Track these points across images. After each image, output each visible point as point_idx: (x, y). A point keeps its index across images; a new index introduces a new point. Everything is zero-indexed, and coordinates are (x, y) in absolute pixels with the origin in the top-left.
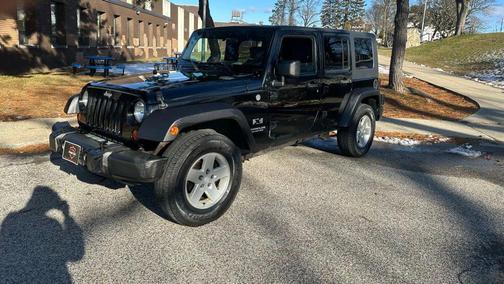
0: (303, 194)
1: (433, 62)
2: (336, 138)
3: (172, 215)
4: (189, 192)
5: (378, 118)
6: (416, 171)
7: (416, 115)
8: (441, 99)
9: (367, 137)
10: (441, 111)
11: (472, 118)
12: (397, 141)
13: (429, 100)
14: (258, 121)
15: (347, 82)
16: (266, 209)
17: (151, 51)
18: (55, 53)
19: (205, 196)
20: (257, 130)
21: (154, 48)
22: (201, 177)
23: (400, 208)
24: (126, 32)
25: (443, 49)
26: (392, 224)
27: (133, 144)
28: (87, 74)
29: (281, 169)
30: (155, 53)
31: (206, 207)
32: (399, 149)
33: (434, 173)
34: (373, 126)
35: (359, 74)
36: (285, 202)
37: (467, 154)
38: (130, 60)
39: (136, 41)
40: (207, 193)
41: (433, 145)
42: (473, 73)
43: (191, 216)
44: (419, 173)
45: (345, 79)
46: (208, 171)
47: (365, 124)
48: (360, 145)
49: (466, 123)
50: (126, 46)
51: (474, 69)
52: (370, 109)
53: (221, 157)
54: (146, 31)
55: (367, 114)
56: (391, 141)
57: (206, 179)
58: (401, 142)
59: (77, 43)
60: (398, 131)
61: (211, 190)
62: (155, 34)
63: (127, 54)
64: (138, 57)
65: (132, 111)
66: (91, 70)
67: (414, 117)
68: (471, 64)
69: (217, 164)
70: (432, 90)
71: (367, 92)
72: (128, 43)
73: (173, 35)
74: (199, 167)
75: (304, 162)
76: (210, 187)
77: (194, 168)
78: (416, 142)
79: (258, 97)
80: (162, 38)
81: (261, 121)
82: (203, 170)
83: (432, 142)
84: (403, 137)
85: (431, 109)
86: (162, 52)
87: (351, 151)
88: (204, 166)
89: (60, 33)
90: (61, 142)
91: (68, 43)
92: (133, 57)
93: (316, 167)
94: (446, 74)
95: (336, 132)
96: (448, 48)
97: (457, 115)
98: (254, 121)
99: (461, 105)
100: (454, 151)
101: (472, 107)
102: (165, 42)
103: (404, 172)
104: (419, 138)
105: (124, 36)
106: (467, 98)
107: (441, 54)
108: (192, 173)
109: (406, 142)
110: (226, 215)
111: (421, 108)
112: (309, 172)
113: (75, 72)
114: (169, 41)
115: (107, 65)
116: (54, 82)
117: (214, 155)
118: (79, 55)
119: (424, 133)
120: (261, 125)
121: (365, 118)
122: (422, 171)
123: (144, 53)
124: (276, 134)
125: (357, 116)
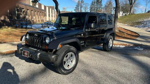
0: (96, 63)
1: (124, 22)
2: (102, 46)
3: (60, 72)
4: (64, 64)
5: (114, 39)
6: (126, 55)
7: (122, 38)
8: (128, 33)
9: (111, 45)
10: (129, 37)
11: (138, 39)
12: (119, 46)
13: (125, 34)
14: (82, 42)
15: (106, 29)
16: (86, 68)
17: (39, 20)
18: (9, 22)
19: (68, 66)
20: (82, 44)
21: (40, 19)
22: (67, 60)
23: (125, 66)
24: (31, 14)
25: (126, 18)
26: (124, 71)
27: (46, 50)
28: (20, 28)
29: (87, 56)
30: (40, 21)
31: (69, 69)
32: (120, 48)
33: (132, 55)
34: (113, 42)
35: (109, 26)
36: (91, 66)
37: (139, 49)
38: (33, 23)
39: (34, 17)
40: (69, 64)
41: (129, 47)
42: (136, 25)
43: (65, 72)
44: (127, 55)
45: (105, 28)
46: (69, 58)
47: (111, 41)
48: (109, 48)
49: (137, 40)
50: (31, 19)
51: (136, 24)
52: (112, 37)
53: (73, 53)
54: (37, 14)
55: (111, 38)
56: (117, 46)
57: (69, 60)
58: (120, 46)
59: (16, 18)
60: (118, 43)
61: (70, 64)
62: (40, 15)
63: (32, 22)
64: (35, 22)
65: (45, 40)
66: (22, 27)
67: (122, 39)
68: (135, 23)
69: (72, 56)
70: (125, 31)
71: (111, 32)
72: (32, 18)
73: (45, 15)
74: (67, 57)
75: (93, 53)
76: (70, 63)
77: (66, 57)
78: (124, 46)
79: (82, 35)
80: (42, 16)
81: (83, 42)
82: (68, 58)
83: (129, 46)
84: (120, 45)
85: (126, 36)
86: (42, 20)
87: (107, 50)
88: (68, 57)
89: (11, 15)
90: (22, 50)
91: (13, 18)
92: (33, 22)
93: (97, 55)
94: (128, 26)
95: (102, 44)
96: (128, 18)
97: (134, 38)
98: (81, 42)
99: (134, 35)
100: (136, 48)
101: (137, 35)
102: (43, 17)
103: (123, 55)
104: (125, 45)
105: (30, 16)
106: (135, 33)
107: (126, 20)
108: (65, 59)
109: (121, 46)
110: (75, 71)
111: (123, 36)
112: (96, 56)
113: (16, 27)
114: (44, 17)
115: (26, 25)
116: (10, 31)
117: (71, 53)
118: (17, 22)
119: (126, 43)
120: (83, 43)
121: (111, 40)
122: (128, 55)
123: (37, 21)
124: (87, 46)
125: (109, 39)
